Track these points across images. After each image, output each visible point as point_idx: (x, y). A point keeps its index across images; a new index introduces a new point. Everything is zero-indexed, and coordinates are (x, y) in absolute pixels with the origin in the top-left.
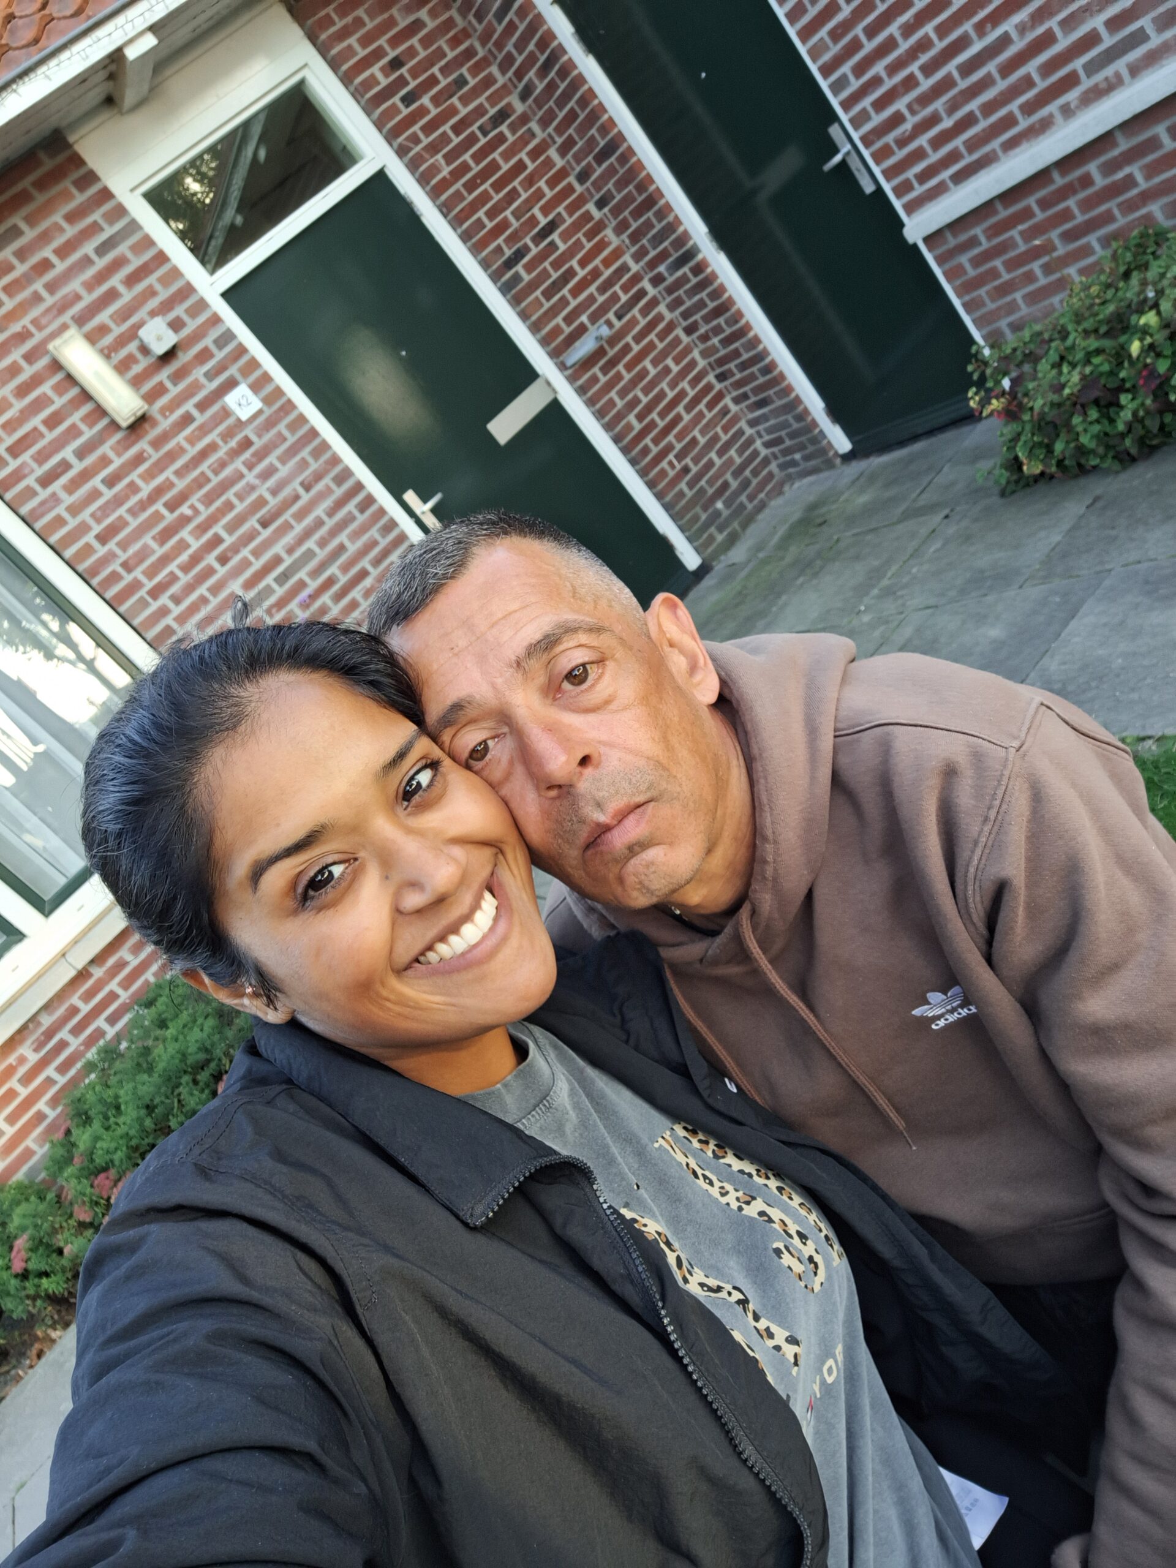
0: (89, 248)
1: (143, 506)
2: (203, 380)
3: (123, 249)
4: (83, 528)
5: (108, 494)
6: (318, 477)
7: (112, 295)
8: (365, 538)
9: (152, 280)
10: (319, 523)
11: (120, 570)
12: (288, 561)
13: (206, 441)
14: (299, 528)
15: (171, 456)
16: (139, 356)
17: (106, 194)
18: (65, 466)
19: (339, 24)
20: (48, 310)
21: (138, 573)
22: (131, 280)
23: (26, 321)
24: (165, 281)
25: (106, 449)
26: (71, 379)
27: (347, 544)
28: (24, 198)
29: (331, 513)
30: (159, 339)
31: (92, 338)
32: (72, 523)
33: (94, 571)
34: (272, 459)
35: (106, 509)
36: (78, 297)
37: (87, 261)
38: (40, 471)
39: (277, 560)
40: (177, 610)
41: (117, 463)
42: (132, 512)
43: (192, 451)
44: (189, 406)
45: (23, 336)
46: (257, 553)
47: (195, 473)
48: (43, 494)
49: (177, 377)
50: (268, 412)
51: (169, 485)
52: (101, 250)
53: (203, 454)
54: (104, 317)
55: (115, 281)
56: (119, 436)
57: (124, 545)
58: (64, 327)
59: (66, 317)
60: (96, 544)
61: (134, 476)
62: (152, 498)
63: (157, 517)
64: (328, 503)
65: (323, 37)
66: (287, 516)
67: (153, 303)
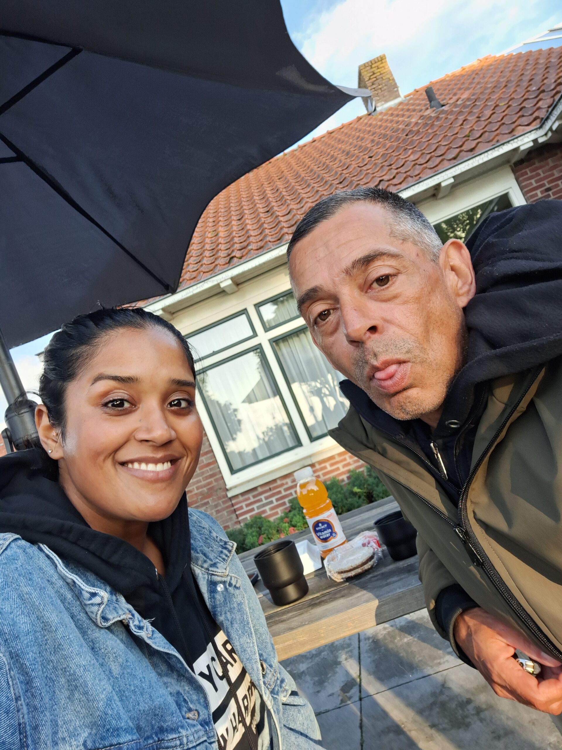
19: (530, 174)
65: (521, 179)
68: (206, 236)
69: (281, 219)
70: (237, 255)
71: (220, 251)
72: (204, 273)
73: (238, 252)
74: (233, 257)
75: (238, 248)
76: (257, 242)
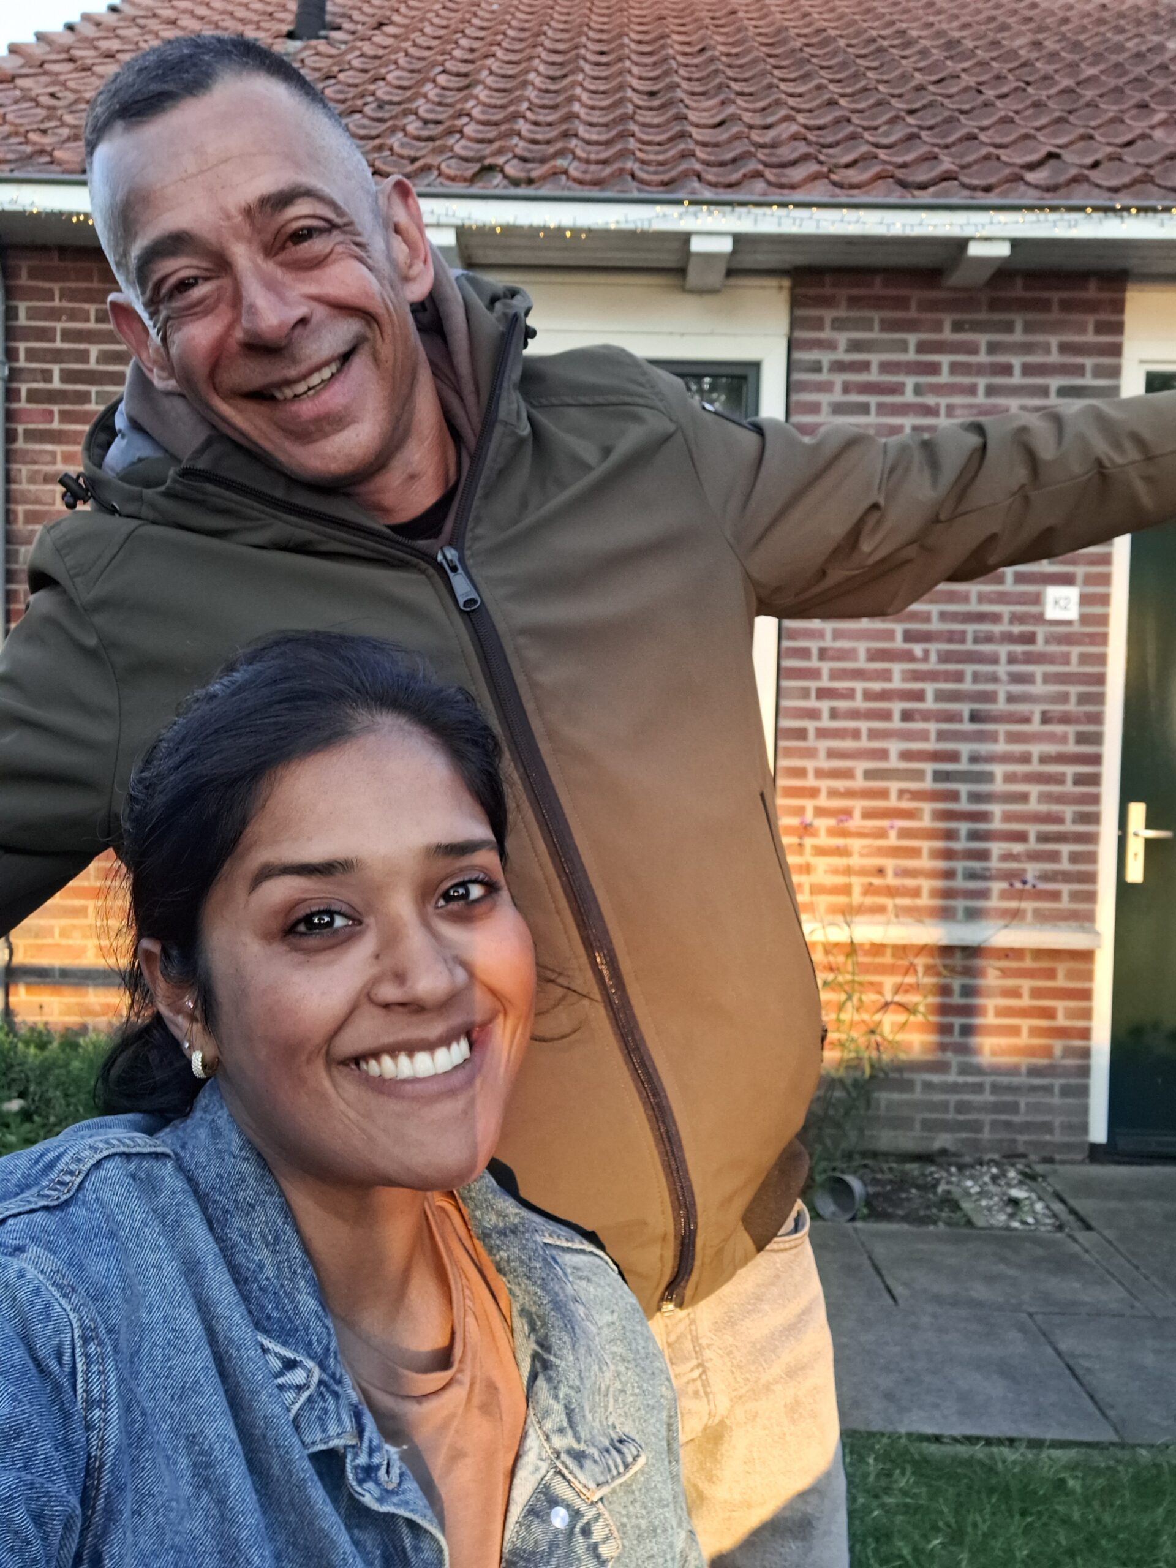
0: (1055, 382)
6: (1065, 719)
8: (1055, 808)
10: (1025, 759)
12: (963, 766)
13: (995, 608)
14: (1001, 747)
15: (952, 597)
17: (1116, 350)
21: (826, 667)
27: (1033, 798)
29: (1044, 759)
33: (791, 635)
34: (1038, 670)
37: (1043, 391)
39: (954, 757)
40: (826, 723)
43: (974, 607)
45: (930, 411)
46: (942, 736)
47: (957, 627)
50: (1076, 628)
51: (927, 617)
52: (1064, 392)
53: (981, 617)
57: (837, 635)
63: (890, 635)
64: (1052, 749)
66: (1002, 728)
68: (432, 74)
69: (694, 131)
70: (509, 170)
71: (458, 136)
73: (515, 162)
74: (491, 168)
75: (518, 151)
76: (588, 162)
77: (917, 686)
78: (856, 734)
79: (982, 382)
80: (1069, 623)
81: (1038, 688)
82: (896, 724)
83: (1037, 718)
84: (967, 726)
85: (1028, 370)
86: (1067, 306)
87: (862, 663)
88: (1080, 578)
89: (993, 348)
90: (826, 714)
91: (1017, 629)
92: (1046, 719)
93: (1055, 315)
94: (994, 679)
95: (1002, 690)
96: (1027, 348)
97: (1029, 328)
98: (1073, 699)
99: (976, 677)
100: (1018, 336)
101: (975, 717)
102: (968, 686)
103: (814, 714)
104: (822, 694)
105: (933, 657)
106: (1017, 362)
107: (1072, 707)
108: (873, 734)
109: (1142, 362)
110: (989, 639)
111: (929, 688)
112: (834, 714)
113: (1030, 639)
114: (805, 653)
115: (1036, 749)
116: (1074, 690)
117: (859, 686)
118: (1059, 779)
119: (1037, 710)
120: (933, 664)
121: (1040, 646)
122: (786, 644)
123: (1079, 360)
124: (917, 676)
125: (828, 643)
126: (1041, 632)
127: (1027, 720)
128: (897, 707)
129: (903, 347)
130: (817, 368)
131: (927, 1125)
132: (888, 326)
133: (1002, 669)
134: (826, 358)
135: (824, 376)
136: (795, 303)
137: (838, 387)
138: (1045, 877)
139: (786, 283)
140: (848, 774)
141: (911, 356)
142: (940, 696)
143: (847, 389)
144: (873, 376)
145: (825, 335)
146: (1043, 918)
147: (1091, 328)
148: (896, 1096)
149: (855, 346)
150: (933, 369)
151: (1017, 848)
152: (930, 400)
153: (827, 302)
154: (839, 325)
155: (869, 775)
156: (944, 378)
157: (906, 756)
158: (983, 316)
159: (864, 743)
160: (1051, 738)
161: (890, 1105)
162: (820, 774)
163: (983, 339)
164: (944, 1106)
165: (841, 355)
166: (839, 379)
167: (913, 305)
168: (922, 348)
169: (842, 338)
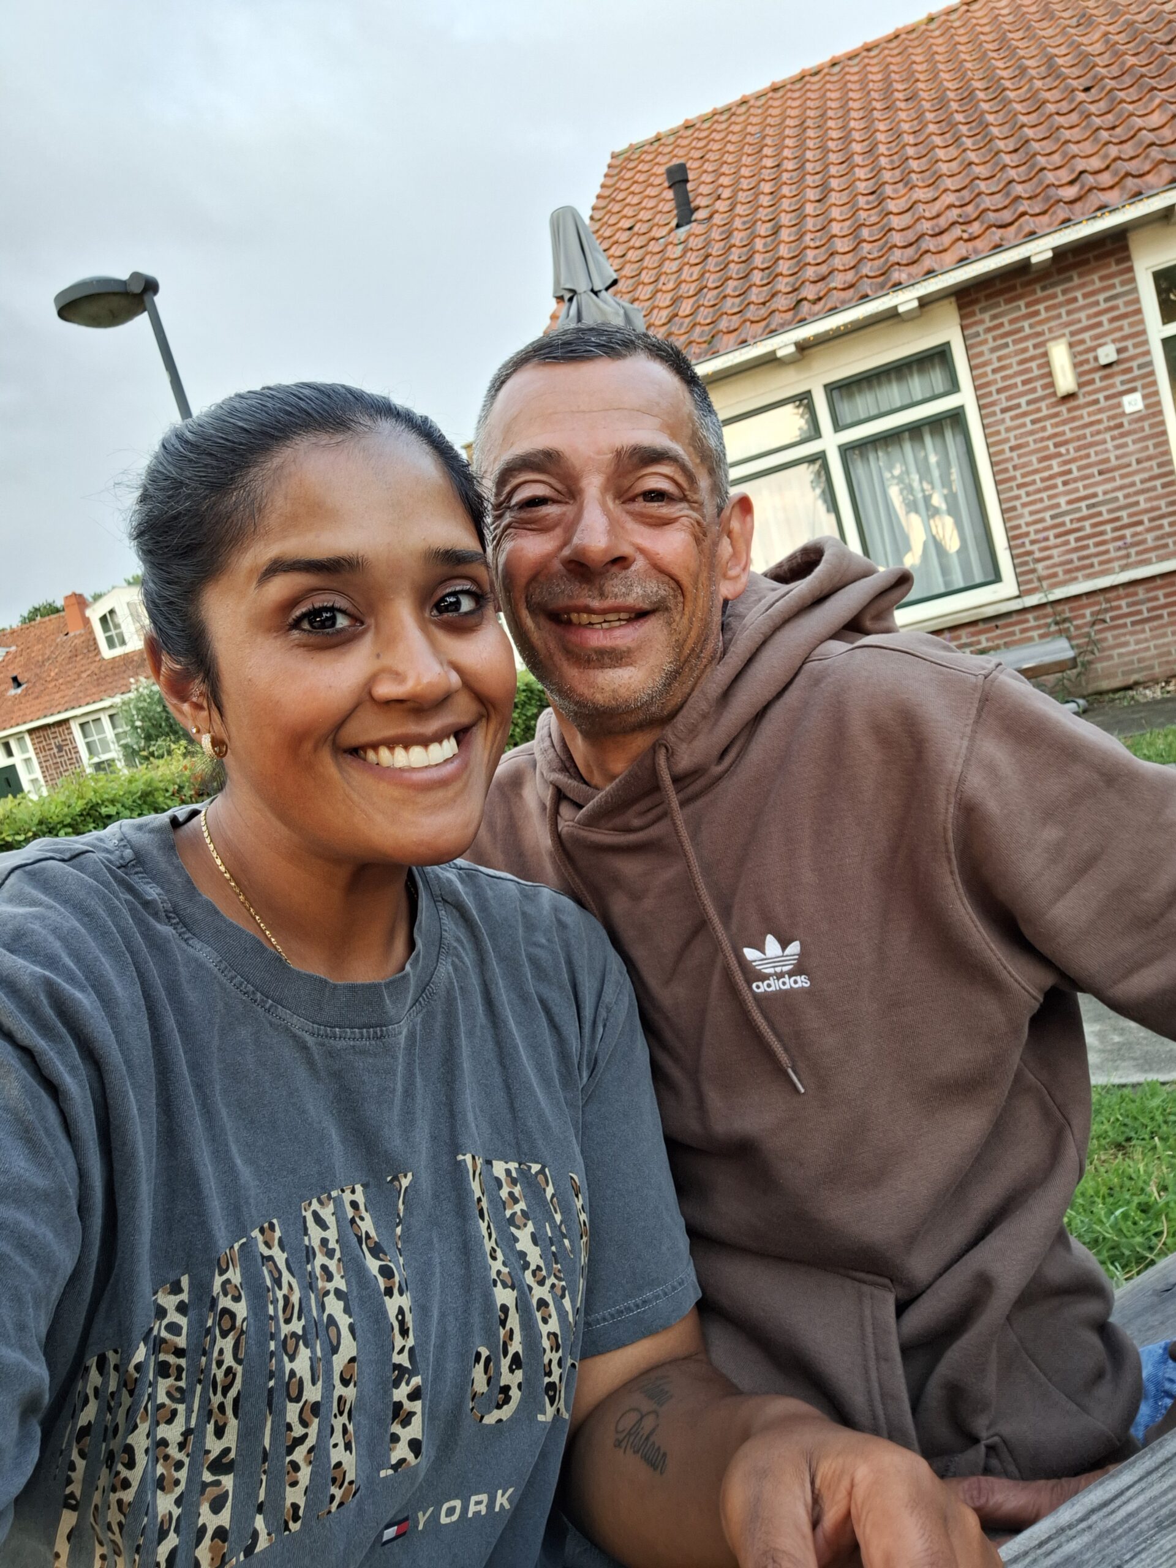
0: (1101, 297)
1: (1042, 440)
2: (1118, 384)
3: (1120, 302)
4: (1007, 440)
5: (1030, 427)
6: (1149, 458)
7: (1099, 324)
8: (1155, 503)
9: (1125, 322)
10: (1133, 484)
11: (1011, 468)
12: (1101, 498)
13: (1098, 417)
14: (1119, 483)
15: (1073, 419)
16: (1092, 360)
17: (1131, 269)
18: (1018, 406)
20: (1060, 324)
21: (1018, 473)
22: (1112, 320)
23: (1045, 327)
24: (1131, 325)
25: (1043, 405)
26: (1048, 364)
27: (1142, 502)
28: (1086, 262)
29: (1143, 482)
30: (1107, 355)
31: (1071, 345)
32: (1003, 435)
33: (997, 463)
34: (1128, 439)
35: (1022, 435)
36: (1079, 321)
37: (1097, 303)
38: (1005, 404)
39: (1095, 495)
40: (1025, 499)
41: (1045, 412)
42: (1035, 441)
43: (1087, 420)
44: (1101, 396)
45: (1039, 334)
46: (1085, 487)
47: (1081, 432)
48: (999, 416)
49: (1102, 379)
50: (1144, 412)
51: (1063, 433)
52: (1106, 300)
53: (1092, 424)
54: (1086, 336)
55: (1104, 318)
56: (1053, 400)
57: (1020, 456)
58: (1063, 335)
59: (1067, 331)
60: (1007, 450)
61: (1048, 423)
62: (1049, 438)
63: (1047, 448)
64: (1146, 475)
66: (1117, 474)
67: (1118, 335)
70: (810, 296)
72: (752, 322)
73: (812, 286)
74: (801, 298)
75: (811, 278)
76: (846, 271)
77: (1066, 467)
78: (1041, 500)
79: (1063, 311)
80: (1139, 411)
81: (1132, 448)
82: (1061, 488)
83: (1134, 463)
84: (1098, 478)
85: (1085, 296)
86: (1097, 258)
87: (1036, 466)
88: (1139, 388)
89: (1064, 292)
90: (1024, 495)
91: (1112, 423)
92: (1139, 462)
93: (1093, 264)
94: (1106, 451)
95: (1112, 456)
96: (1083, 285)
97: (1081, 275)
98: (1151, 447)
99: (1096, 453)
100: (1076, 281)
101: (1100, 473)
102: (1093, 459)
103: (1018, 497)
104: (1019, 486)
105: (1072, 451)
106: (1079, 294)
107: (1152, 451)
108: (1050, 497)
109: (1147, 269)
110: (1098, 432)
111: (1074, 467)
112: (1028, 494)
113: (1121, 425)
114: (1006, 470)
115: (1137, 478)
116: (1150, 443)
117: (1037, 477)
118: (1154, 488)
119: (1133, 459)
120: (1072, 454)
121: (1127, 427)
122: (996, 469)
123: (1111, 282)
124: (1065, 463)
125: (1017, 461)
126: (1125, 421)
127: (1129, 465)
128: (1059, 481)
129: (1019, 308)
130: (977, 334)
131: (1124, 673)
132: (1008, 301)
133: (1110, 445)
134: (980, 329)
135: (982, 337)
136: (960, 307)
137: (990, 340)
138: (1157, 538)
139: (953, 299)
140: (1042, 520)
141: (1024, 311)
142: (1080, 469)
143: (995, 339)
144: (1007, 328)
145: (978, 317)
146: (1161, 559)
147: (1113, 264)
148: (1105, 664)
149: (994, 317)
150: (1037, 313)
151: (1139, 529)
152: (1039, 329)
153: (975, 302)
154: (983, 310)
155: (1053, 517)
156: (1043, 315)
157: (1069, 502)
158: (1056, 278)
159: (1047, 503)
160: (1144, 470)
161: (1103, 669)
162: (1028, 524)
163: (1058, 290)
164: (1132, 662)
165: (989, 324)
166: (989, 336)
167: (1018, 286)
168: (1028, 305)
169: (986, 316)
